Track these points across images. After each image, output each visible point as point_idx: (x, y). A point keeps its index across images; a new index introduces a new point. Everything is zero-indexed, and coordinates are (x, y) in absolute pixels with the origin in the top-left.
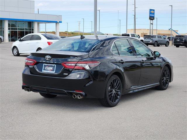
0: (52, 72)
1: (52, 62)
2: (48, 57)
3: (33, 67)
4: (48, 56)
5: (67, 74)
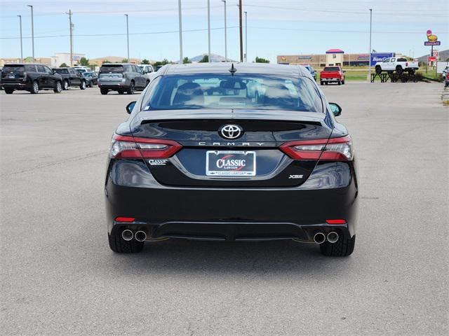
0: (245, 174)
1: (248, 144)
2: (231, 128)
3: (169, 164)
4: (231, 126)
5: (301, 176)
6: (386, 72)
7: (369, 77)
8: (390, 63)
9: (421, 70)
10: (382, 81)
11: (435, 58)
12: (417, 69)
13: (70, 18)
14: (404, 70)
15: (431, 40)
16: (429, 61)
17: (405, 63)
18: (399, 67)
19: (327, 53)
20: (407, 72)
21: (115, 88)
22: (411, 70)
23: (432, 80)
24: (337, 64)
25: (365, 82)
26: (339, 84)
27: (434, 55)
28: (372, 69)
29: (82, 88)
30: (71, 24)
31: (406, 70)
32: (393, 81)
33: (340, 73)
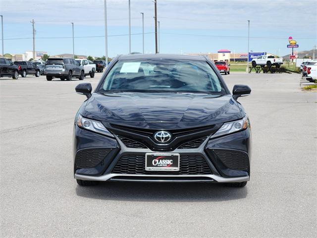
6: (260, 66)
7: (248, 69)
8: (262, 59)
9: (284, 65)
10: (257, 72)
11: (294, 56)
12: (282, 64)
13: (33, 26)
14: (272, 65)
15: (291, 44)
16: (291, 58)
17: (273, 59)
18: (269, 62)
19: (219, 52)
20: (275, 66)
21: (57, 76)
22: (277, 65)
23: (293, 72)
24: (226, 60)
25: (244, 73)
26: (226, 74)
27: (294, 55)
28: (249, 64)
29: (37, 76)
30: (34, 30)
31: (274, 64)
32: (264, 72)
33: (226, 66)
